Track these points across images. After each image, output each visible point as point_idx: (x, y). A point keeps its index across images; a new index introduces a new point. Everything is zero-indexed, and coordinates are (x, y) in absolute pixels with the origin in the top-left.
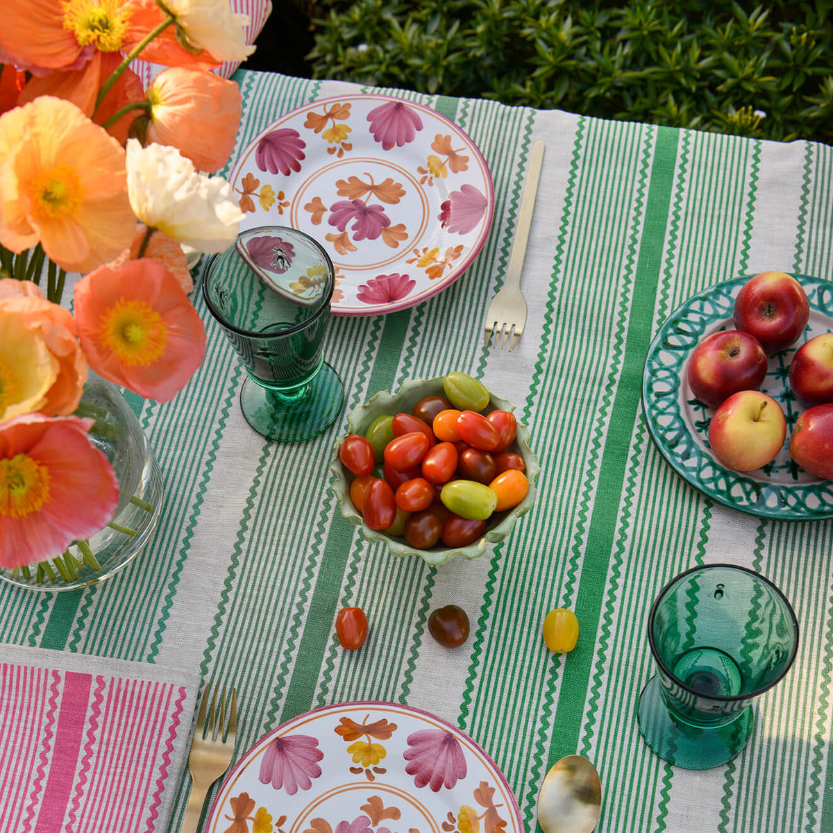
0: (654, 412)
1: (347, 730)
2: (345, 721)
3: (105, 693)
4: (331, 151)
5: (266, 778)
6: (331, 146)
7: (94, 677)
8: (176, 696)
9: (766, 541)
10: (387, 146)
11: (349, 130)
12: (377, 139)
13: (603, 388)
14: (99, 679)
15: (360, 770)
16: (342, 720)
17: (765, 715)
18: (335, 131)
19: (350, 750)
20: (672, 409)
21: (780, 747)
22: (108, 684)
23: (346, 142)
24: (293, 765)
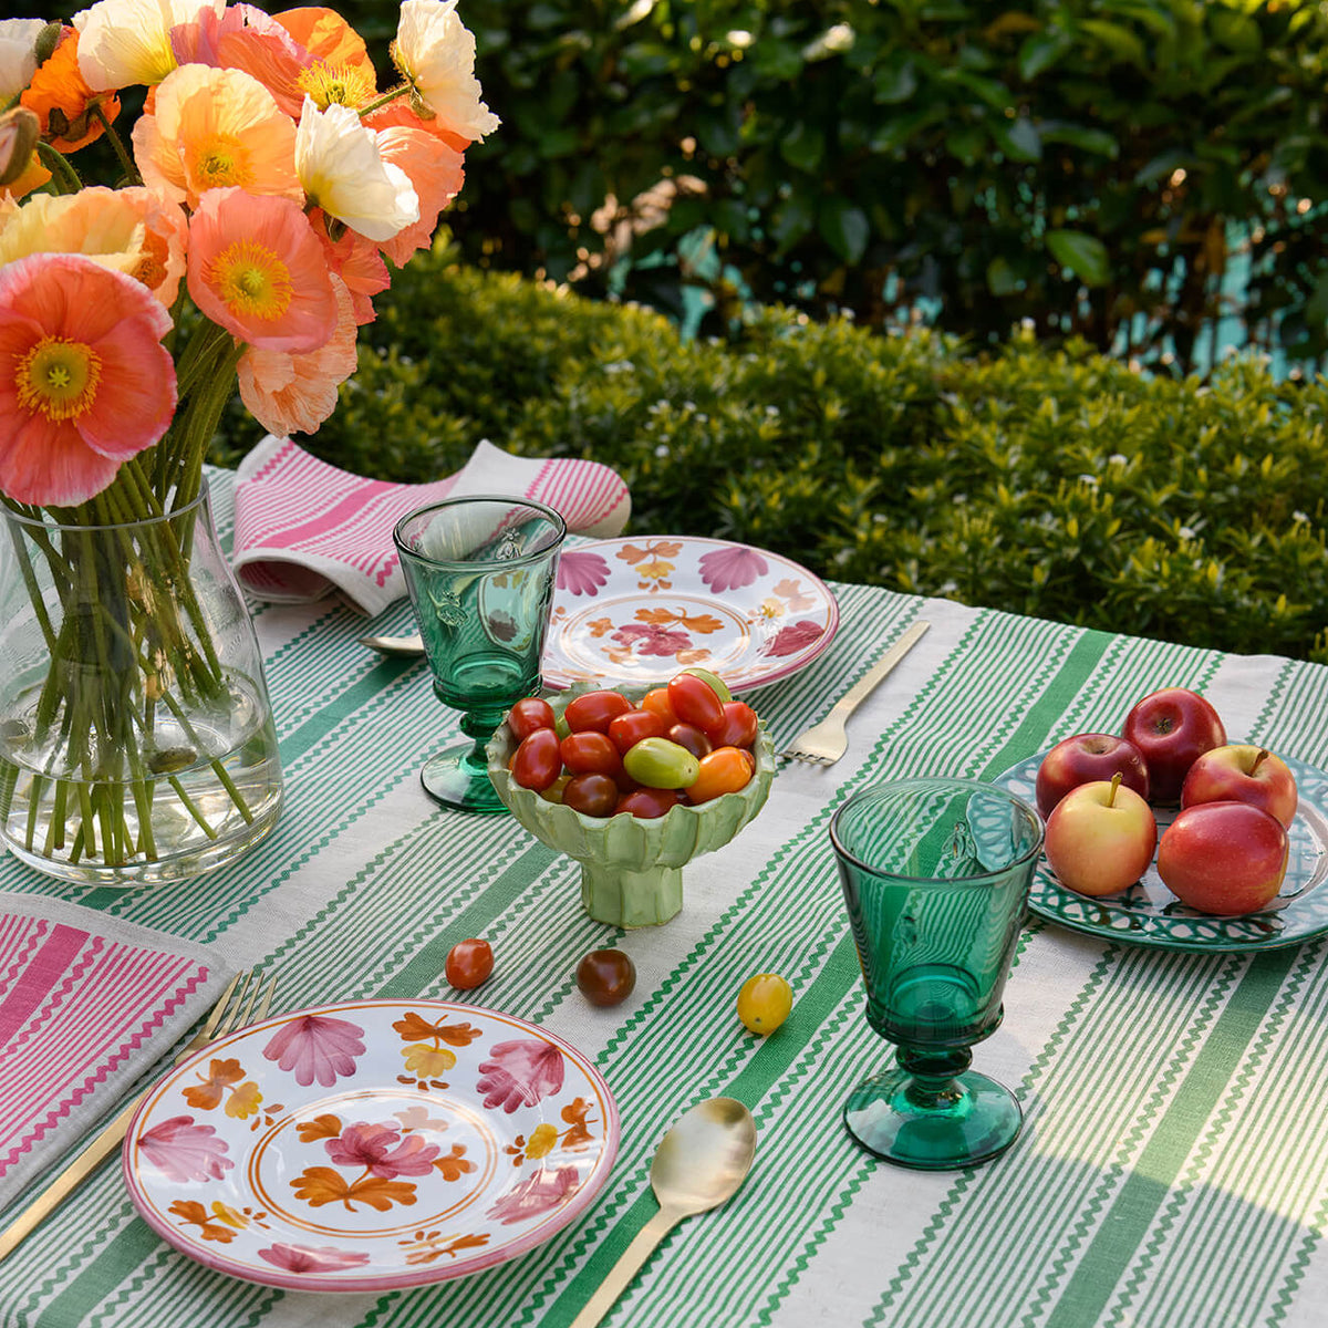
0: (977, 814)
1: (411, 1028)
2: (411, 1017)
3: (98, 958)
4: (642, 586)
5: (275, 1052)
6: (644, 581)
7: (92, 937)
8: (193, 973)
9: (1106, 979)
10: (716, 589)
11: (673, 568)
12: (705, 581)
13: (926, 809)
14: (98, 942)
15: (412, 1081)
16: (407, 1015)
17: (1041, 1134)
18: (654, 566)
19: (405, 1052)
20: (1003, 813)
21: (1052, 1168)
22: (107, 948)
23: (664, 579)
24: (317, 1050)
